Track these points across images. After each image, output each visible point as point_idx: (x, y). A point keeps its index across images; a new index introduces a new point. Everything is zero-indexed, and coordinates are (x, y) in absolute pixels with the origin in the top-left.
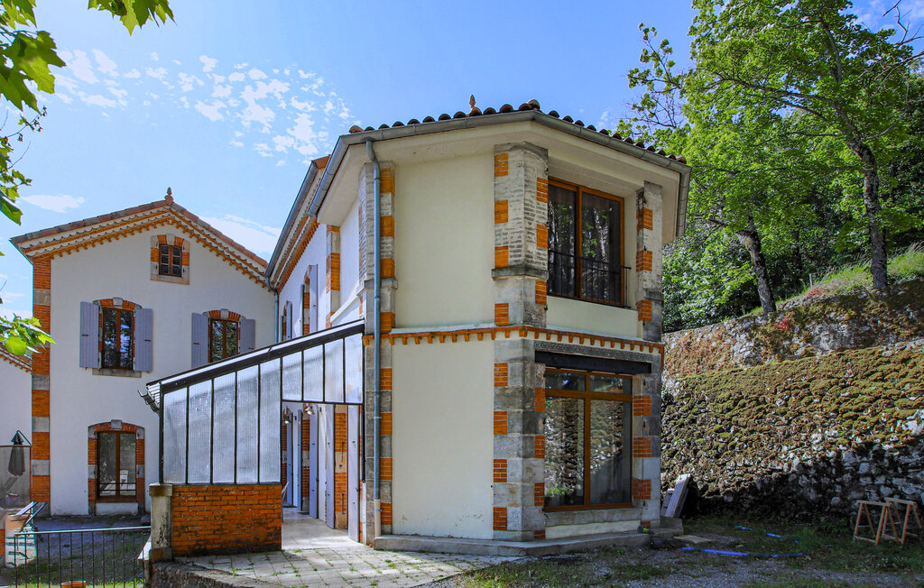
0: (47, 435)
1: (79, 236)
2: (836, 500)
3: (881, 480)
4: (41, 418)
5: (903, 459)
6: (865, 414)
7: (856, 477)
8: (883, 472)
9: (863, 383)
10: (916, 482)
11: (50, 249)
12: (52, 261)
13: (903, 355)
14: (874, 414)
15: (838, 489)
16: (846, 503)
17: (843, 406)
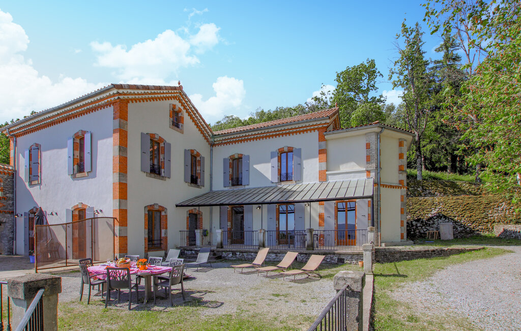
0: (126, 211)
1: (145, 94)
2: (412, 233)
3: (423, 227)
4: (124, 200)
5: (429, 223)
6: (417, 213)
7: (417, 227)
8: (424, 225)
9: (415, 205)
10: (432, 227)
11: (130, 97)
12: (128, 104)
13: (424, 200)
14: (419, 213)
15: (412, 230)
16: (415, 233)
17: (411, 211)
